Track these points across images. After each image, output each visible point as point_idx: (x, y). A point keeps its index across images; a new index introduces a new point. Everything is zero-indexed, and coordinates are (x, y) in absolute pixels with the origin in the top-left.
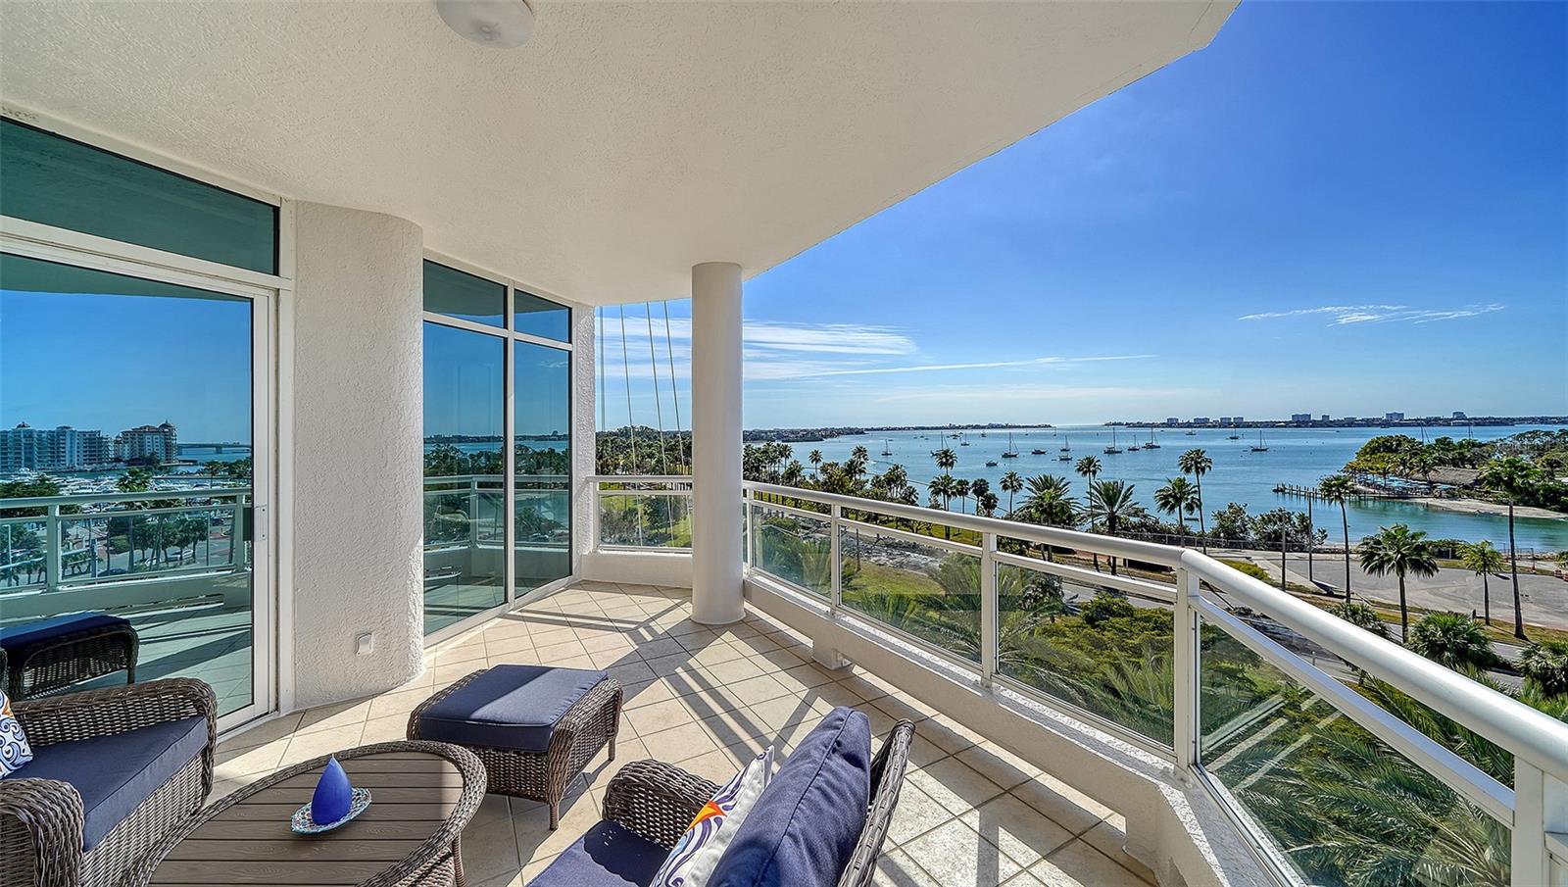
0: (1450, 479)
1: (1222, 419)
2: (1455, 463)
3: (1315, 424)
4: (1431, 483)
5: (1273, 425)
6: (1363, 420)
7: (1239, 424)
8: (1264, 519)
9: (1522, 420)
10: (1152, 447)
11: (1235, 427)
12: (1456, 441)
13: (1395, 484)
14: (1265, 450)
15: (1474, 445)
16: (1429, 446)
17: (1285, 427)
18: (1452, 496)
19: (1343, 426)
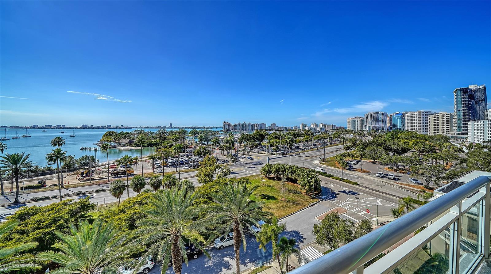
0: (124, 142)
1: (57, 125)
2: (124, 138)
3: (89, 128)
4: (120, 143)
5: (76, 128)
6: (101, 127)
7: (64, 127)
8: (80, 159)
9: (135, 127)
10: (26, 137)
11: (62, 128)
12: (124, 132)
13: (113, 144)
14: (75, 136)
15: (128, 133)
16: (119, 134)
17: (80, 128)
18: (124, 146)
19: (97, 128)
